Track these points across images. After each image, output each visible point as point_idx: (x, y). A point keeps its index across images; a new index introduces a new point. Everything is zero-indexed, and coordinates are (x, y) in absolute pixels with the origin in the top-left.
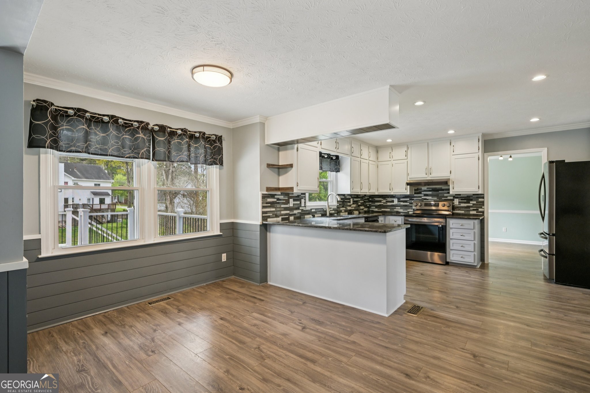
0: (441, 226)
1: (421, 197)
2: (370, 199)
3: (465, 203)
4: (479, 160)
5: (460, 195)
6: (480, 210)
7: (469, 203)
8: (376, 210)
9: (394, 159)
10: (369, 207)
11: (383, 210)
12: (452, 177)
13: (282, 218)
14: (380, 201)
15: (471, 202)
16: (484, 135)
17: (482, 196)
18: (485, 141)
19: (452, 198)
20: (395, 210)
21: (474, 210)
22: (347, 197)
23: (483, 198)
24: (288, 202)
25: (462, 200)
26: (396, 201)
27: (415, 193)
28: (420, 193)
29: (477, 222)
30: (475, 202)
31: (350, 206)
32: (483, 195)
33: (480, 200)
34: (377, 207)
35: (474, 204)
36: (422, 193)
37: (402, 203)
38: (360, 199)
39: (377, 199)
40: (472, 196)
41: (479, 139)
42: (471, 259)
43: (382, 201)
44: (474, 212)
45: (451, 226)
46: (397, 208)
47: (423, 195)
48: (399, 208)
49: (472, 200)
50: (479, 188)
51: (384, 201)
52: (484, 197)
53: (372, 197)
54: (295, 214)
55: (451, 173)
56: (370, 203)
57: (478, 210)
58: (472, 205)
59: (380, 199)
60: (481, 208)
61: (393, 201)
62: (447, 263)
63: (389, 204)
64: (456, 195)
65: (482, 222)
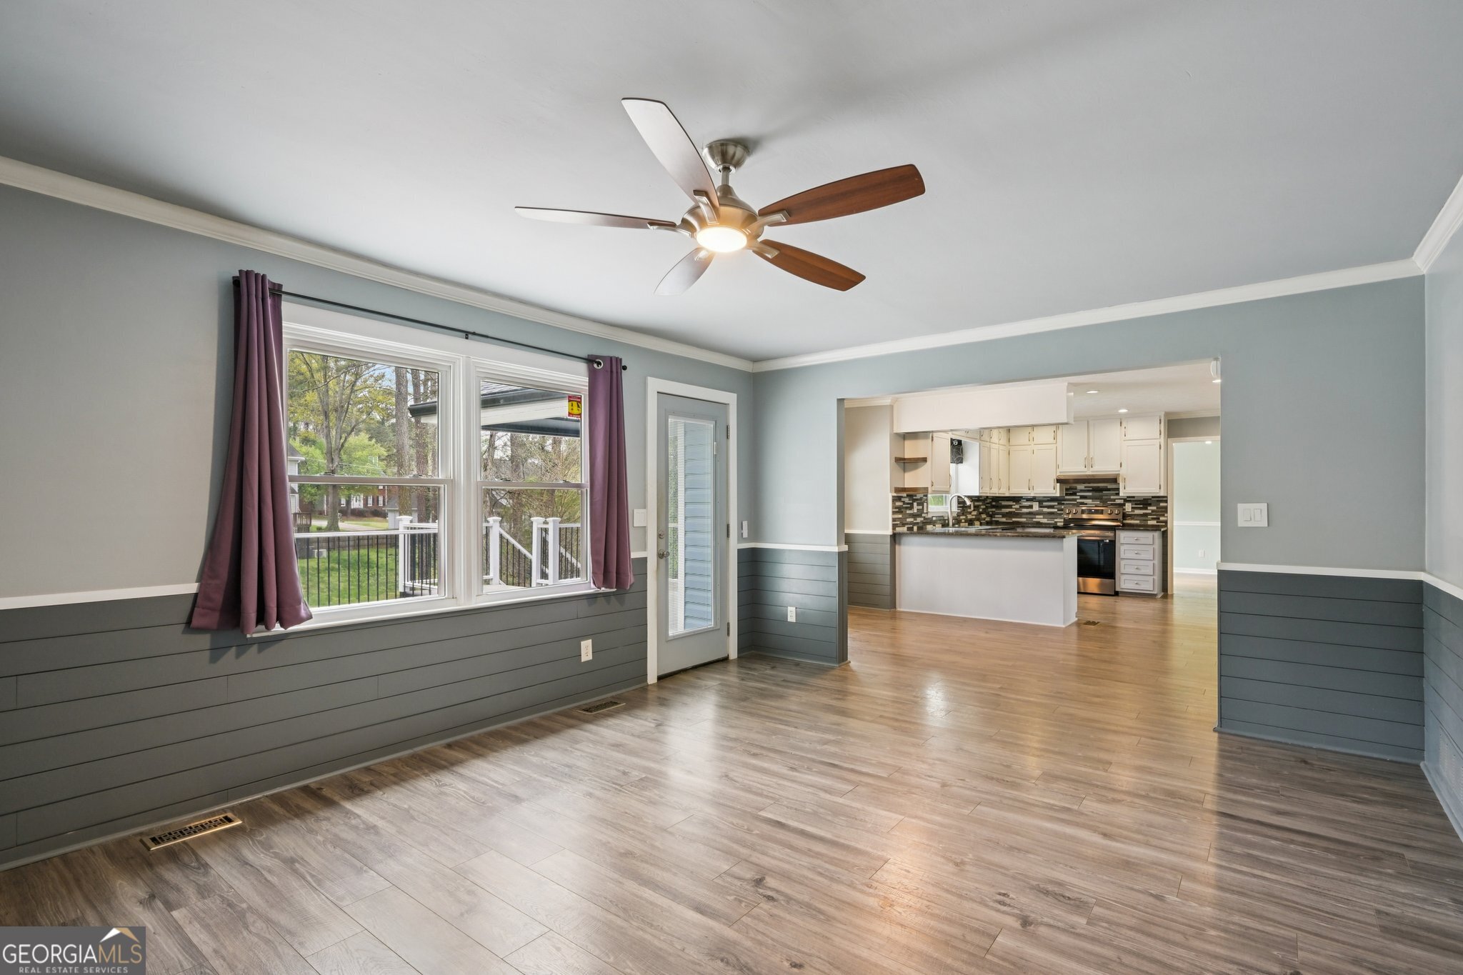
0: (1108, 541)
1: (1075, 500)
2: (994, 503)
3: (1140, 509)
4: (1160, 448)
5: (1134, 497)
6: (1162, 519)
7: (1146, 509)
8: (1004, 520)
9: (1035, 442)
10: (991, 516)
11: (1014, 519)
12: (1123, 472)
13: (908, 528)
14: (1010, 507)
15: (1149, 508)
16: (1167, 414)
17: (1164, 499)
18: (1168, 420)
19: (1122, 501)
20: (1034, 520)
21: (1153, 519)
22: (967, 500)
23: (1166, 501)
24: (912, 507)
25: (1136, 504)
26: (1036, 507)
27: (1067, 494)
28: (1074, 494)
29: (1157, 535)
30: (1155, 508)
31: (970, 513)
32: (1166, 497)
33: (1162, 504)
34: (1004, 515)
35: (1153, 511)
36: (1078, 494)
37: (1045, 510)
38: (981, 503)
39: (1004, 503)
40: (1150, 499)
41: (1160, 420)
42: (1150, 584)
43: (1013, 507)
44: (1154, 522)
45: (1122, 541)
46: (1037, 517)
47: (1079, 497)
48: (1042, 517)
49: (1150, 505)
50: (1160, 488)
51: (1017, 506)
53: (997, 499)
54: (918, 523)
55: (1121, 464)
56: (994, 510)
57: (1159, 519)
58: (1150, 512)
59: (1011, 503)
60: (1164, 515)
61: (1031, 507)
62: (1117, 594)
63: (1025, 510)
64: (1128, 497)
65: (1165, 535)
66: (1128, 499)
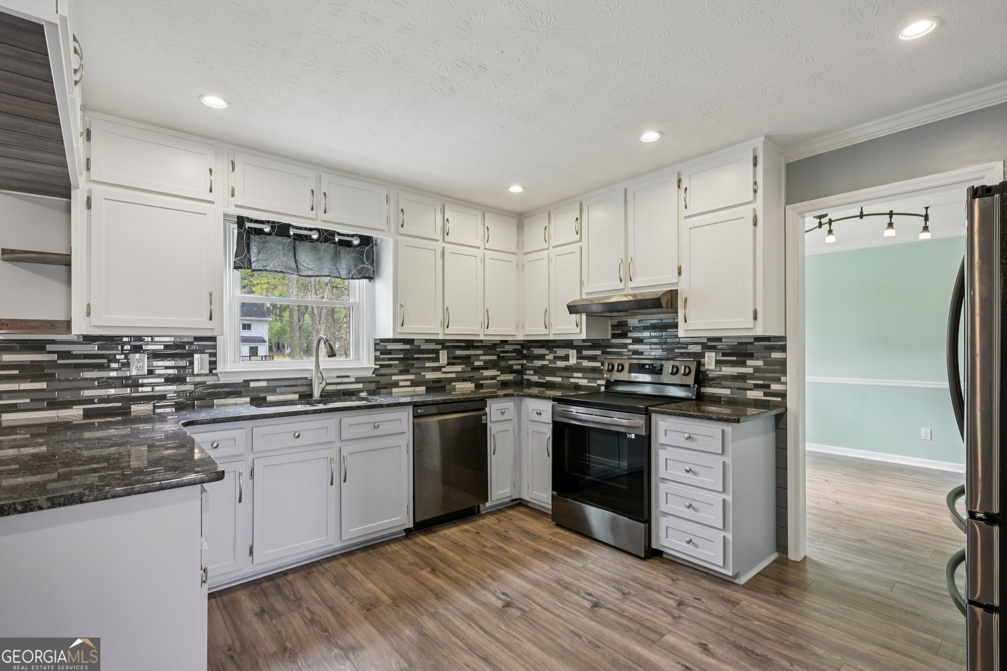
0: (633, 436)
1: (625, 346)
2: (525, 352)
3: (733, 364)
4: (755, 224)
5: (719, 339)
6: (775, 387)
7: (743, 364)
8: (535, 378)
9: (553, 242)
10: (520, 372)
11: (548, 379)
12: (683, 288)
14: (542, 357)
15: (749, 362)
16: (775, 143)
17: (777, 343)
18: (788, 166)
19: (697, 349)
20: (572, 380)
21: (757, 387)
22: (422, 347)
23: (783, 349)
25: (724, 355)
26: (573, 358)
27: (614, 336)
28: (624, 335)
30: (760, 363)
31: (438, 369)
32: (783, 338)
33: (775, 355)
34: (538, 371)
35: (757, 369)
36: (630, 335)
37: (586, 363)
38: (481, 352)
39: (537, 351)
40: (752, 343)
41: (755, 159)
42: (715, 551)
43: (547, 357)
44: (758, 394)
45: (662, 439)
46: (575, 375)
47: (630, 341)
48: (580, 375)
49: (751, 356)
50: (755, 318)
51: (551, 357)
52: (785, 345)
53: (528, 344)
55: (680, 274)
56: (525, 362)
57: (768, 387)
58: (751, 370)
59: (544, 351)
60: (778, 380)
61: (566, 358)
62: (653, 554)
63: (560, 364)
64: (710, 339)
65: (780, 422)
66: (711, 343)
